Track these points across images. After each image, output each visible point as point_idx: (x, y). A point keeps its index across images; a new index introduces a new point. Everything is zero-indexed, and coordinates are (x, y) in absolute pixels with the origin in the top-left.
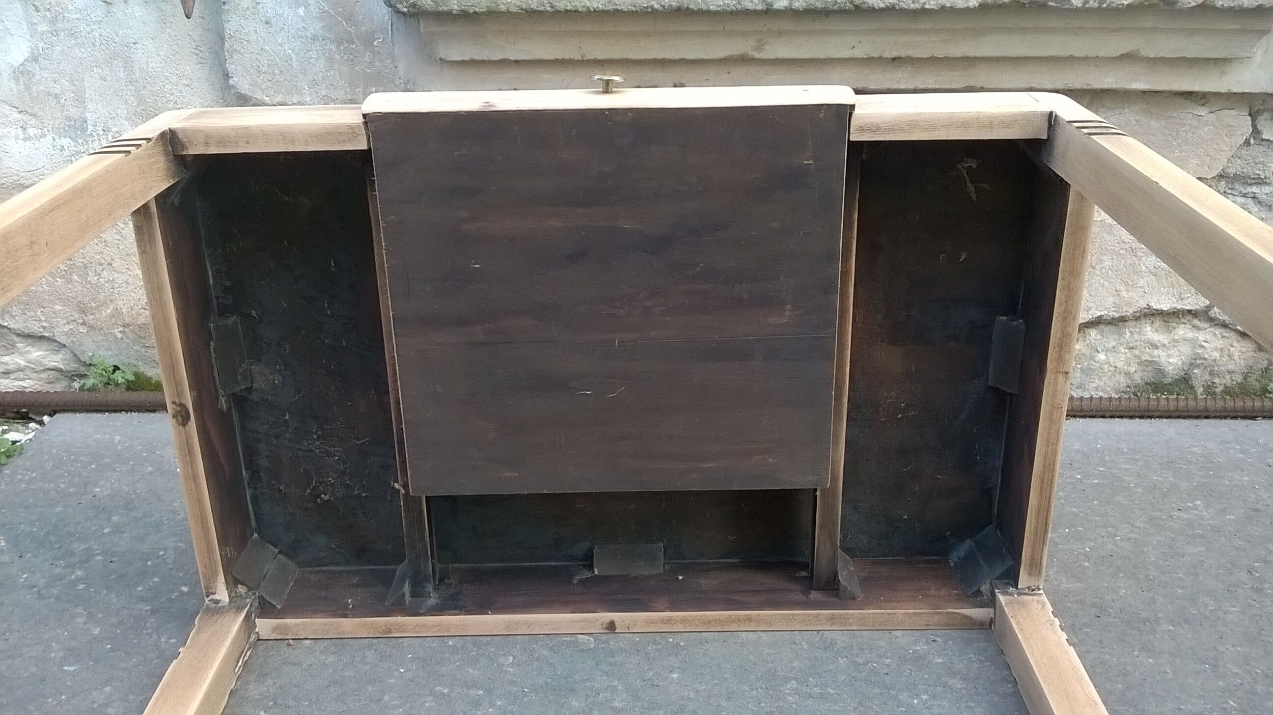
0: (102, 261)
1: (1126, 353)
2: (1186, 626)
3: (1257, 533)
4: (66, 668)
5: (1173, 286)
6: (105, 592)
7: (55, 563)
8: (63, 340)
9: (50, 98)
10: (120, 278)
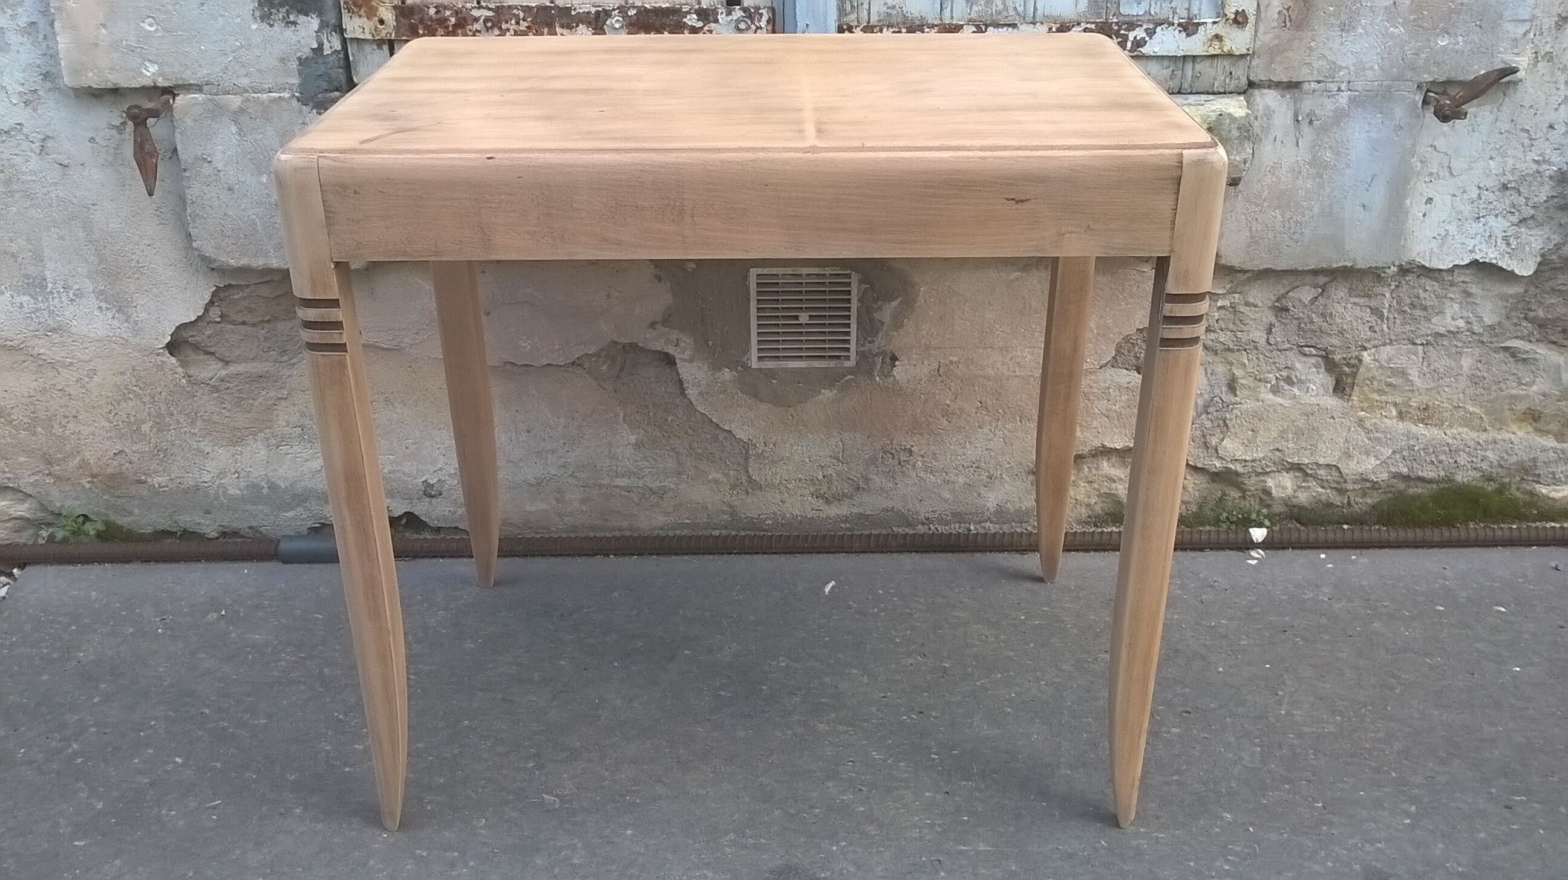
0: (67, 413)
1: (1085, 487)
2: (1082, 770)
3: (1170, 675)
4: (76, 843)
5: (1125, 427)
6: (103, 766)
7: (49, 735)
8: (29, 490)
9: (7, 257)
10: (86, 430)
